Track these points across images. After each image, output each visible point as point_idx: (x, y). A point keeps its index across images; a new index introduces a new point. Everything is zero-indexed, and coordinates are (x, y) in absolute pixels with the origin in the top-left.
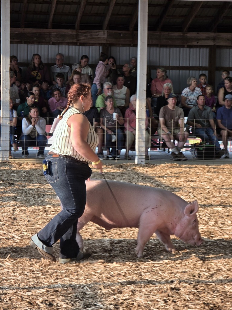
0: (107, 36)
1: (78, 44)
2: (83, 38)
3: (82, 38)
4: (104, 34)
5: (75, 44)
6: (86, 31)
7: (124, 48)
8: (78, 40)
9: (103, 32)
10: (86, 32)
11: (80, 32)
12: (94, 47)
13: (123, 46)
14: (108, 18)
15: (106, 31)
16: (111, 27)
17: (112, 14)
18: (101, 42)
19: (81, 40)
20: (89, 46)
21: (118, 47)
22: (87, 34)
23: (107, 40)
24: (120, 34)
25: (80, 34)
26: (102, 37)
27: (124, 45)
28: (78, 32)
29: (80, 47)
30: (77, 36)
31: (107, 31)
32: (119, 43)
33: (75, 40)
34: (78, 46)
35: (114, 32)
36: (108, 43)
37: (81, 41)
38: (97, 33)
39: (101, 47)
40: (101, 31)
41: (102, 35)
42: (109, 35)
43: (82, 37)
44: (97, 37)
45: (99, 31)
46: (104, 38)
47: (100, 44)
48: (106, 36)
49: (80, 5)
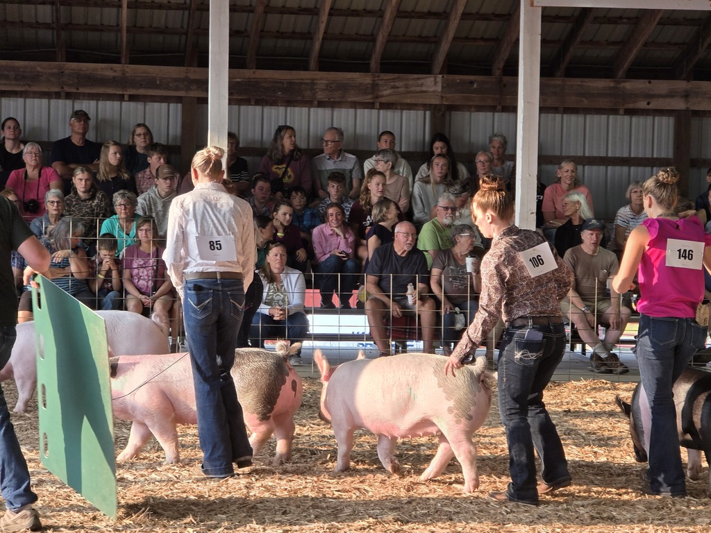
0: (443, 87)
1: (377, 105)
2: (388, 92)
3: (386, 93)
4: (436, 83)
5: (370, 106)
6: (396, 75)
7: (481, 115)
8: (377, 98)
9: (432, 79)
10: (394, 79)
11: (381, 78)
12: (412, 111)
13: (478, 111)
14: (445, 47)
15: (441, 76)
16: (452, 67)
17: (455, 38)
18: (427, 101)
19: (382, 96)
20: (402, 109)
21: (467, 114)
22: (397, 84)
23: (442, 97)
24: (472, 83)
25: (380, 82)
26: (432, 89)
27: (480, 108)
28: (377, 78)
29: (381, 111)
30: (374, 86)
31: (443, 77)
32: (470, 103)
33: (370, 96)
34: (377, 110)
35: (458, 78)
36: (445, 103)
37: (383, 100)
38: (420, 82)
39: (428, 113)
40: (430, 77)
41: (432, 85)
42: (447, 86)
43: (386, 90)
44: (419, 89)
45: (424, 76)
46: (434, 92)
47: (426, 107)
48: (439, 88)
49: (382, 16)
